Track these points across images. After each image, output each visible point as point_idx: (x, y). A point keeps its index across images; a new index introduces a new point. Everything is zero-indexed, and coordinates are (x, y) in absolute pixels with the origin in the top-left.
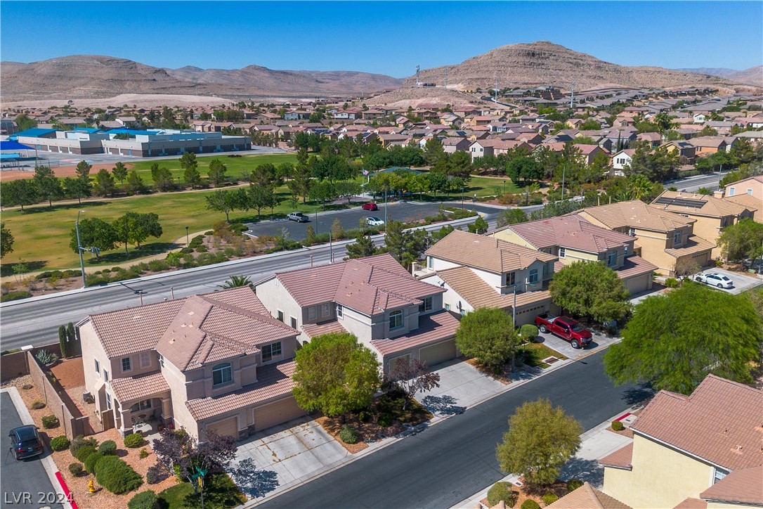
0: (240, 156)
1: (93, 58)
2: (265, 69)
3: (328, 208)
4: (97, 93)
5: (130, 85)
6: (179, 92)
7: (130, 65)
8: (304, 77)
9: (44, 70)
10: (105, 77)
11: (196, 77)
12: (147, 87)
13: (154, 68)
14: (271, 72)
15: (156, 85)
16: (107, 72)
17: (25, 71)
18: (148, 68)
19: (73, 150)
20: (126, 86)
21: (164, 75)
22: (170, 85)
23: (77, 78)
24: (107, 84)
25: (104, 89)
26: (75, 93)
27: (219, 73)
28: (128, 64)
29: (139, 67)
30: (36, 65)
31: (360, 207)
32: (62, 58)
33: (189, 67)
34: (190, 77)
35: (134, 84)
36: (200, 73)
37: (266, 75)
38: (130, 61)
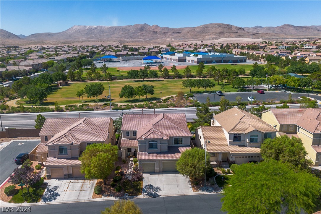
0: (236, 65)
1: (216, 24)
2: (292, 26)
3: (241, 91)
4: (213, 38)
5: (227, 35)
6: (246, 37)
7: (229, 27)
8: (312, 28)
9: (198, 30)
10: (218, 32)
11: (259, 30)
12: (233, 35)
13: (239, 27)
14: (295, 27)
15: (237, 34)
16: (219, 30)
17: (191, 30)
18: (237, 27)
19: (176, 60)
20: (225, 35)
21: (242, 30)
22: (243, 34)
23: (209, 32)
24: (218, 34)
25: (216, 36)
26: (206, 38)
27: (269, 28)
28: (229, 26)
29: (233, 27)
30: (196, 28)
31: (256, 92)
32: (205, 25)
33: (257, 27)
34: (256, 30)
35: (228, 34)
36: (260, 29)
37: (292, 28)
38: (230, 25)
